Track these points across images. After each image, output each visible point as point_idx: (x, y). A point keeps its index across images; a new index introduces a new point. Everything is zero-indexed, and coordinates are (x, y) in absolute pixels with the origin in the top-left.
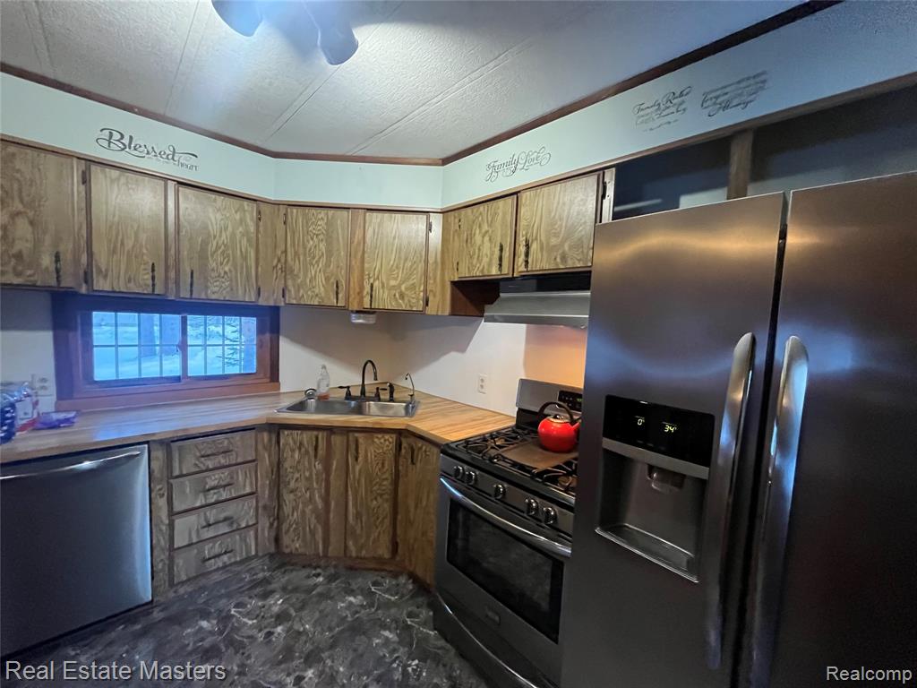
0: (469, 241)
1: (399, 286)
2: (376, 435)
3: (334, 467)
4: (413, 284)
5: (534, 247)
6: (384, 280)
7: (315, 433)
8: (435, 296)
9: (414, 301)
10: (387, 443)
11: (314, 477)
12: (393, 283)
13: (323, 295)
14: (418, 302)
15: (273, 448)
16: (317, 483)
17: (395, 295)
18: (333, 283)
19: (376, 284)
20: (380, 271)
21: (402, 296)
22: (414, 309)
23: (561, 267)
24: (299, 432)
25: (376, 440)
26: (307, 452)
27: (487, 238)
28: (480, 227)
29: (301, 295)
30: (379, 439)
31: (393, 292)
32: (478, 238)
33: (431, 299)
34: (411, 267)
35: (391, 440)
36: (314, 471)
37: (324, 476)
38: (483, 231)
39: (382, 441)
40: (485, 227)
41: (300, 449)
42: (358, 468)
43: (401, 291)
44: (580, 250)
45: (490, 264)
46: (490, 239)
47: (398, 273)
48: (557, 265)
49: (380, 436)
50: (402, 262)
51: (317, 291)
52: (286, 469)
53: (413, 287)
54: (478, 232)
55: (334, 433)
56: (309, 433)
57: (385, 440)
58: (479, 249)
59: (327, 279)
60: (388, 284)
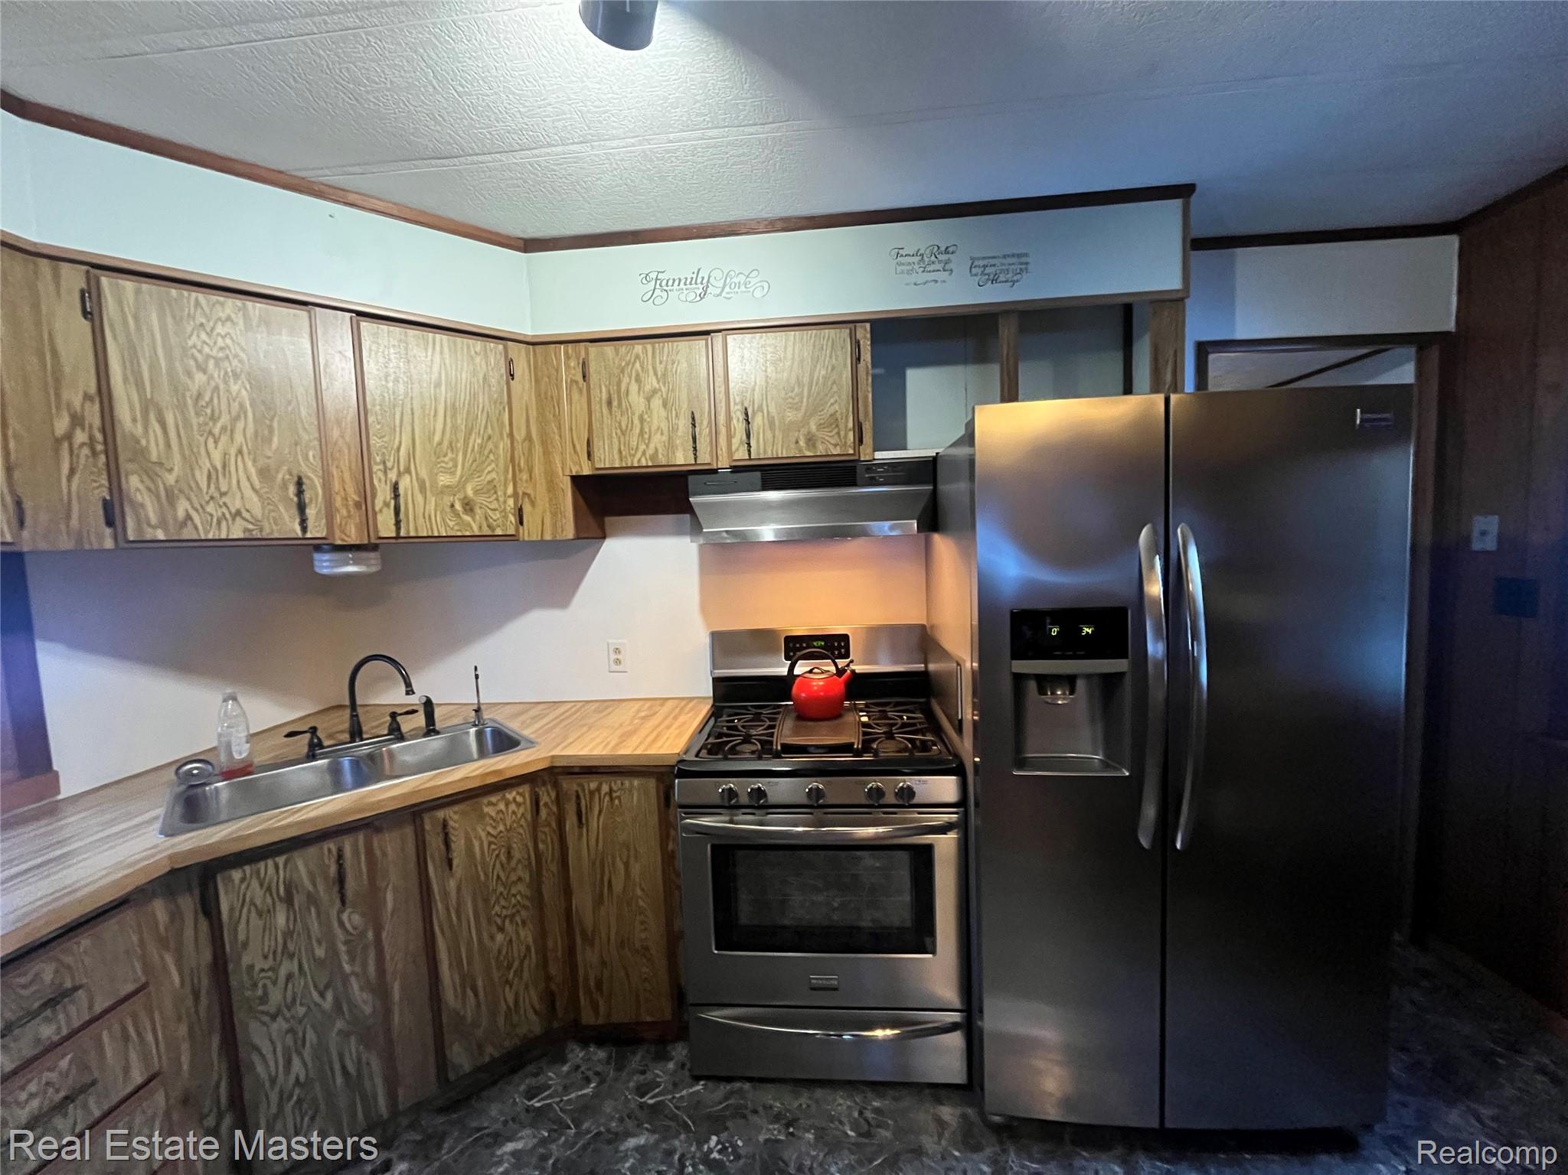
0: (615, 403)
1: (461, 485)
2: (485, 800)
3: (390, 905)
4: (490, 482)
5: (757, 422)
6: (424, 474)
7: (331, 845)
8: (533, 504)
9: (497, 515)
10: (513, 807)
11: (342, 948)
12: (444, 480)
13: (257, 511)
14: (506, 517)
15: (189, 933)
16: (352, 960)
17: (452, 506)
18: (284, 486)
19: (405, 484)
20: (411, 455)
21: (469, 507)
22: (499, 532)
23: (808, 454)
24: (281, 860)
25: (486, 810)
26: (312, 899)
27: (657, 402)
28: (638, 380)
29: (181, 514)
30: (493, 806)
31: (448, 500)
32: (637, 400)
33: (527, 509)
34: (481, 447)
35: (519, 799)
36: (340, 935)
37: (370, 935)
38: (648, 388)
39: (502, 806)
40: (651, 382)
41: (289, 900)
42: (452, 884)
43: (465, 497)
44: (836, 430)
45: (670, 446)
46: (665, 405)
47: (454, 461)
48: (800, 451)
49: (494, 799)
50: (461, 436)
51: (236, 504)
52: (251, 967)
53: (491, 487)
54: (634, 387)
55: (378, 830)
56: (312, 851)
57: (507, 805)
58: (642, 420)
59: (265, 473)
60: (434, 483)
